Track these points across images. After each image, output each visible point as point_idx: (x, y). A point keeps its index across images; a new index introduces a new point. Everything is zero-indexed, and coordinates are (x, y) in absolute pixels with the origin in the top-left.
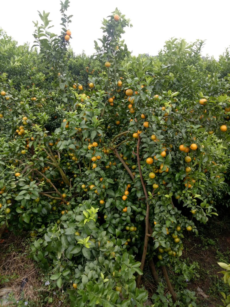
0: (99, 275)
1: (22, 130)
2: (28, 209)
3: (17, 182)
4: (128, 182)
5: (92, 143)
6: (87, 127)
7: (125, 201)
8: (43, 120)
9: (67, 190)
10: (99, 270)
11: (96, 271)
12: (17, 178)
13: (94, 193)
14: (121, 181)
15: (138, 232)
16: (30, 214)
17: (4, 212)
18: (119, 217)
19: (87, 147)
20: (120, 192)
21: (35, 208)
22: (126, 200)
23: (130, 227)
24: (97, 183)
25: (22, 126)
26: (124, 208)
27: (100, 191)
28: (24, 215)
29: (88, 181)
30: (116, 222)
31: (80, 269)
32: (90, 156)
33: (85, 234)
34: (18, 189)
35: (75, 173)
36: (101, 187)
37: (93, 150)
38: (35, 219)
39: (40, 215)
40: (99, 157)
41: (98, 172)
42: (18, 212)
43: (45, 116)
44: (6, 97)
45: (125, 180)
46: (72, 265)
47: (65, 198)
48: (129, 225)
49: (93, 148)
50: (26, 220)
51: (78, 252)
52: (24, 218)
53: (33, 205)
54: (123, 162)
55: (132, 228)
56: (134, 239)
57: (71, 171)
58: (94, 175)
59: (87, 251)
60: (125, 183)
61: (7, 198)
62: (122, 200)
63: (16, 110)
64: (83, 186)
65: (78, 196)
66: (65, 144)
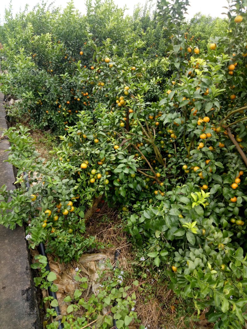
0: (206, 265)
1: (122, 101)
2: (125, 183)
3: (116, 154)
4: (241, 168)
5: (203, 118)
6: (201, 98)
7: (234, 190)
8: (144, 91)
9: (160, 170)
10: (205, 259)
11: (202, 259)
12: (116, 151)
13: (198, 176)
14: (232, 167)
15: (245, 228)
16: (125, 188)
17: (103, 182)
18: (224, 207)
19: (196, 122)
20: (230, 178)
21: (131, 183)
22: (237, 189)
23: (236, 219)
24: (203, 165)
25: (122, 97)
26: (233, 198)
27: (206, 174)
28: (121, 189)
29: (192, 162)
30: (220, 212)
31: (180, 253)
32: (199, 133)
33: (189, 218)
34: (117, 162)
35: (170, 152)
36: (208, 170)
37: (204, 126)
38: (129, 194)
39: (134, 191)
40: (209, 135)
41: (206, 152)
42: (116, 185)
43: (146, 87)
44: (110, 64)
45: (237, 166)
46: (170, 247)
47: (159, 178)
48: (235, 217)
49: (203, 124)
50: (123, 194)
51: (181, 235)
52: (121, 191)
53: (130, 179)
54: (236, 144)
55: (239, 222)
56: (239, 234)
57: (165, 150)
58: (201, 155)
59: (191, 237)
60: (238, 169)
61: (107, 169)
62: (231, 188)
63: (118, 79)
64: (185, 167)
65: (173, 178)
66: (170, 117)
